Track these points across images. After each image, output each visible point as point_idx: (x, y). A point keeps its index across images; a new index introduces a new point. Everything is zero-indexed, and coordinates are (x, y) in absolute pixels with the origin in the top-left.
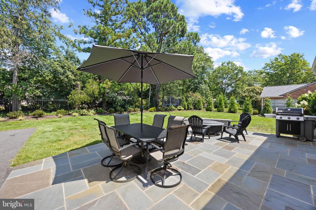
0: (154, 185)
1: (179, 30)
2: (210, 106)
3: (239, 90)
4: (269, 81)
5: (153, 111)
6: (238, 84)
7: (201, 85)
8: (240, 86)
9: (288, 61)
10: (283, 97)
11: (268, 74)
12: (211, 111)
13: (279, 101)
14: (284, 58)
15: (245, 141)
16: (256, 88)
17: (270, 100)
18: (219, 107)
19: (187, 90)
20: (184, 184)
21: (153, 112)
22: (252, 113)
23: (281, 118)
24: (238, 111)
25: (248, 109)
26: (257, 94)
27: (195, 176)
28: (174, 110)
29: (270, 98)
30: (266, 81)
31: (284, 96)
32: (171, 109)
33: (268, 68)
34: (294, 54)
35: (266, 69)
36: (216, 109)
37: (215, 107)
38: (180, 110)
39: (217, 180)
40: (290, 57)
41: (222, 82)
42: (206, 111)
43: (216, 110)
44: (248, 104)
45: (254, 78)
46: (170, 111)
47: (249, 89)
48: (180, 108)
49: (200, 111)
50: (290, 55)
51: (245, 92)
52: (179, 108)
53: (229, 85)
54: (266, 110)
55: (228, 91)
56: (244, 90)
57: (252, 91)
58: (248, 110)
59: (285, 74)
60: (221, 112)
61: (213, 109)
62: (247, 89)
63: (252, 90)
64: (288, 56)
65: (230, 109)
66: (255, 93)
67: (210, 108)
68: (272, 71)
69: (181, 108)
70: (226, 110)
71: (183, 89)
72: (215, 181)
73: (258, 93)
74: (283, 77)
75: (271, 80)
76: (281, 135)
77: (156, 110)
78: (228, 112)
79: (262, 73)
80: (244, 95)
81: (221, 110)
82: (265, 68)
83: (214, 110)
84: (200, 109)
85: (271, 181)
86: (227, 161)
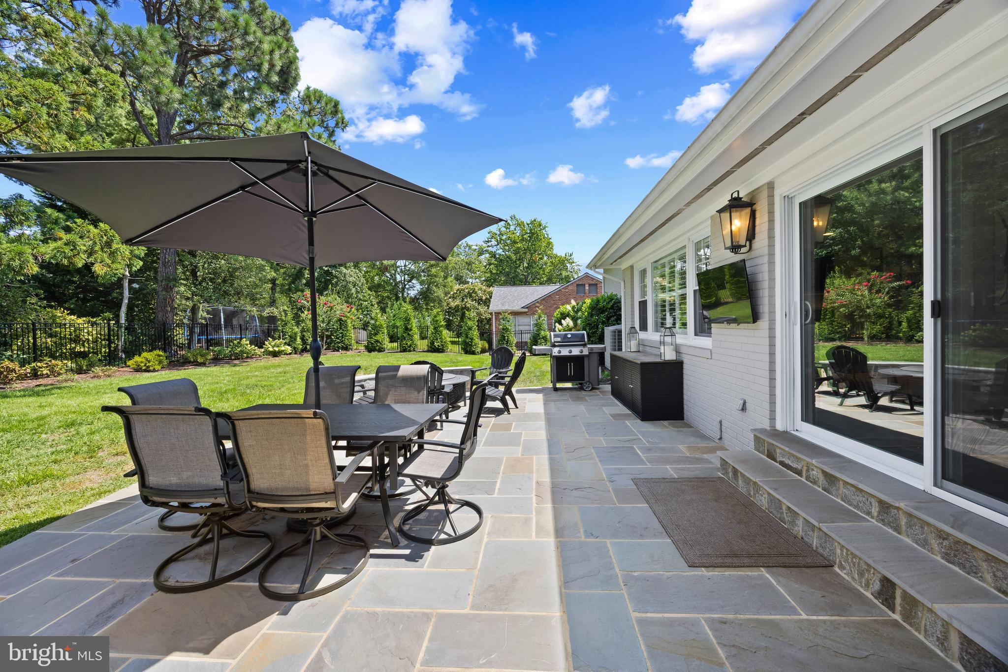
0: (433, 548)
1: (272, 66)
2: (378, 338)
3: (439, 292)
4: (497, 274)
5: (157, 367)
6: (435, 276)
7: (344, 270)
8: (441, 280)
9: (527, 233)
10: (527, 310)
11: (493, 255)
12: (381, 350)
13: (522, 320)
14: (519, 225)
15: (517, 408)
16: (476, 288)
17: (510, 317)
18: (405, 339)
19: (293, 282)
20: (490, 516)
21: (154, 371)
22: (479, 350)
23: (560, 352)
24: (450, 347)
25: (472, 339)
26: (479, 304)
27: (495, 496)
28: (251, 358)
29: (511, 313)
30: (491, 272)
31: (530, 309)
32: (242, 352)
33: (494, 242)
34: (535, 220)
35: (490, 244)
36: (395, 344)
37: (393, 339)
38: (275, 354)
39: (534, 485)
40: (528, 224)
41: (395, 266)
42: (367, 353)
43: (392, 348)
44: (470, 329)
45: (466, 263)
46: (236, 362)
47: (463, 290)
48: (277, 349)
49: (348, 353)
50: (529, 222)
51: (454, 298)
52: (271, 349)
53: (413, 276)
54: (504, 339)
55: (412, 293)
56: (452, 293)
57: (470, 295)
58: (472, 342)
59: (521, 260)
60: (410, 351)
61: (387, 345)
62: (458, 290)
63: (469, 293)
64: (525, 223)
65: (432, 343)
66: (476, 300)
67: (377, 341)
68: (500, 251)
69: (283, 348)
70: (423, 344)
71: (273, 281)
72: (534, 487)
73: (481, 300)
74: (520, 266)
75: (501, 272)
76: (559, 385)
77: (165, 362)
78: (428, 351)
79: (481, 253)
80: (453, 304)
81: (411, 346)
82: (488, 242)
83: (389, 347)
84: (346, 348)
85: (598, 457)
86: (520, 450)
